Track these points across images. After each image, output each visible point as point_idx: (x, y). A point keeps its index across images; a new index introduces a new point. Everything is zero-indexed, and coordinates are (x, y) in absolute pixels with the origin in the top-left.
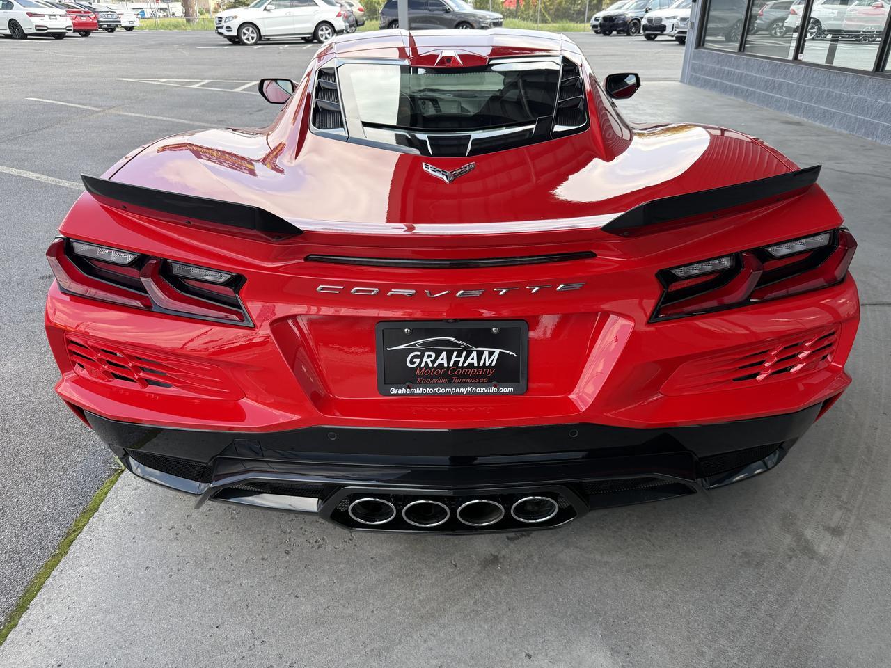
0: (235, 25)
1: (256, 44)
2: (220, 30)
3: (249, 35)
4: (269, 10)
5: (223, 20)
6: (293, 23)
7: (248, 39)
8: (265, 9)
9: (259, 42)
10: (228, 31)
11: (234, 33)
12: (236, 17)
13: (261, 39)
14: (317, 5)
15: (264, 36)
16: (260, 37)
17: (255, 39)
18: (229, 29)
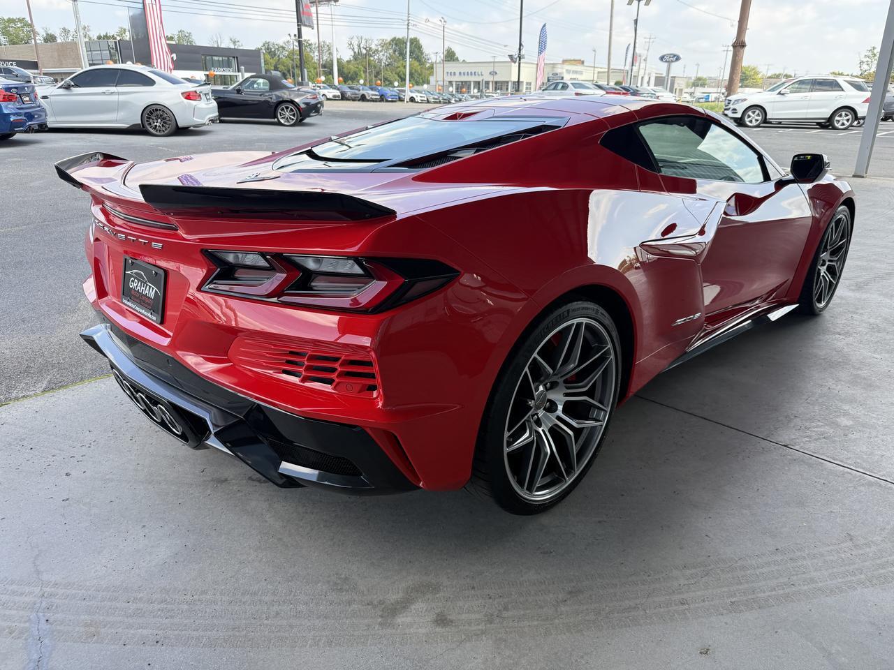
0: (741, 108)
1: (758, 126)
2: (726, 112)
3: (754, 117)
4: (783, 94)
5: (732, 102)
6: (808, 108)
7: (751, 121)
8: (780, 93)
9: (762, 125)
10: (733, 113)
11: (738, 115)
12: (745, 100)
13: (766, 122)
14: (843, 90)
15: (770, 119)
16: (765, 121)
17: (758, 122)
18: (735, 111)
